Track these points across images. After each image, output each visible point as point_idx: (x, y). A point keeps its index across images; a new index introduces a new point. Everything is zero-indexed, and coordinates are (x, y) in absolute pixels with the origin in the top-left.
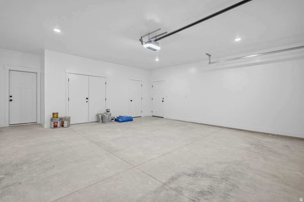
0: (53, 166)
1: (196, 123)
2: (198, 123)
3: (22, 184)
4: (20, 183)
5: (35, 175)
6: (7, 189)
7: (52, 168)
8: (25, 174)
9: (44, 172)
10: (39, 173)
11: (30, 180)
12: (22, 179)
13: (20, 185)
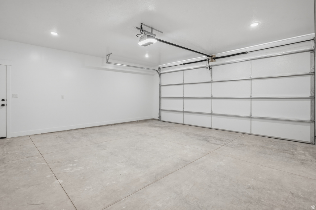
0: (249, 188)
1: (80, 129)
2: (83, 128)
3: (290, 192)
4: (292, 194)
5: (274, 192)
6: (306, 197)
7: (252, 187)
8: (283, 200)
9: (264, 189)
10: (269, 192)
11: (281, 190)
12: (288, 197)
13: (293, 192)
